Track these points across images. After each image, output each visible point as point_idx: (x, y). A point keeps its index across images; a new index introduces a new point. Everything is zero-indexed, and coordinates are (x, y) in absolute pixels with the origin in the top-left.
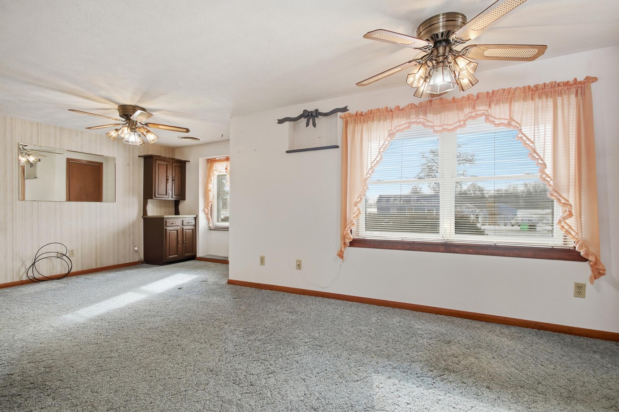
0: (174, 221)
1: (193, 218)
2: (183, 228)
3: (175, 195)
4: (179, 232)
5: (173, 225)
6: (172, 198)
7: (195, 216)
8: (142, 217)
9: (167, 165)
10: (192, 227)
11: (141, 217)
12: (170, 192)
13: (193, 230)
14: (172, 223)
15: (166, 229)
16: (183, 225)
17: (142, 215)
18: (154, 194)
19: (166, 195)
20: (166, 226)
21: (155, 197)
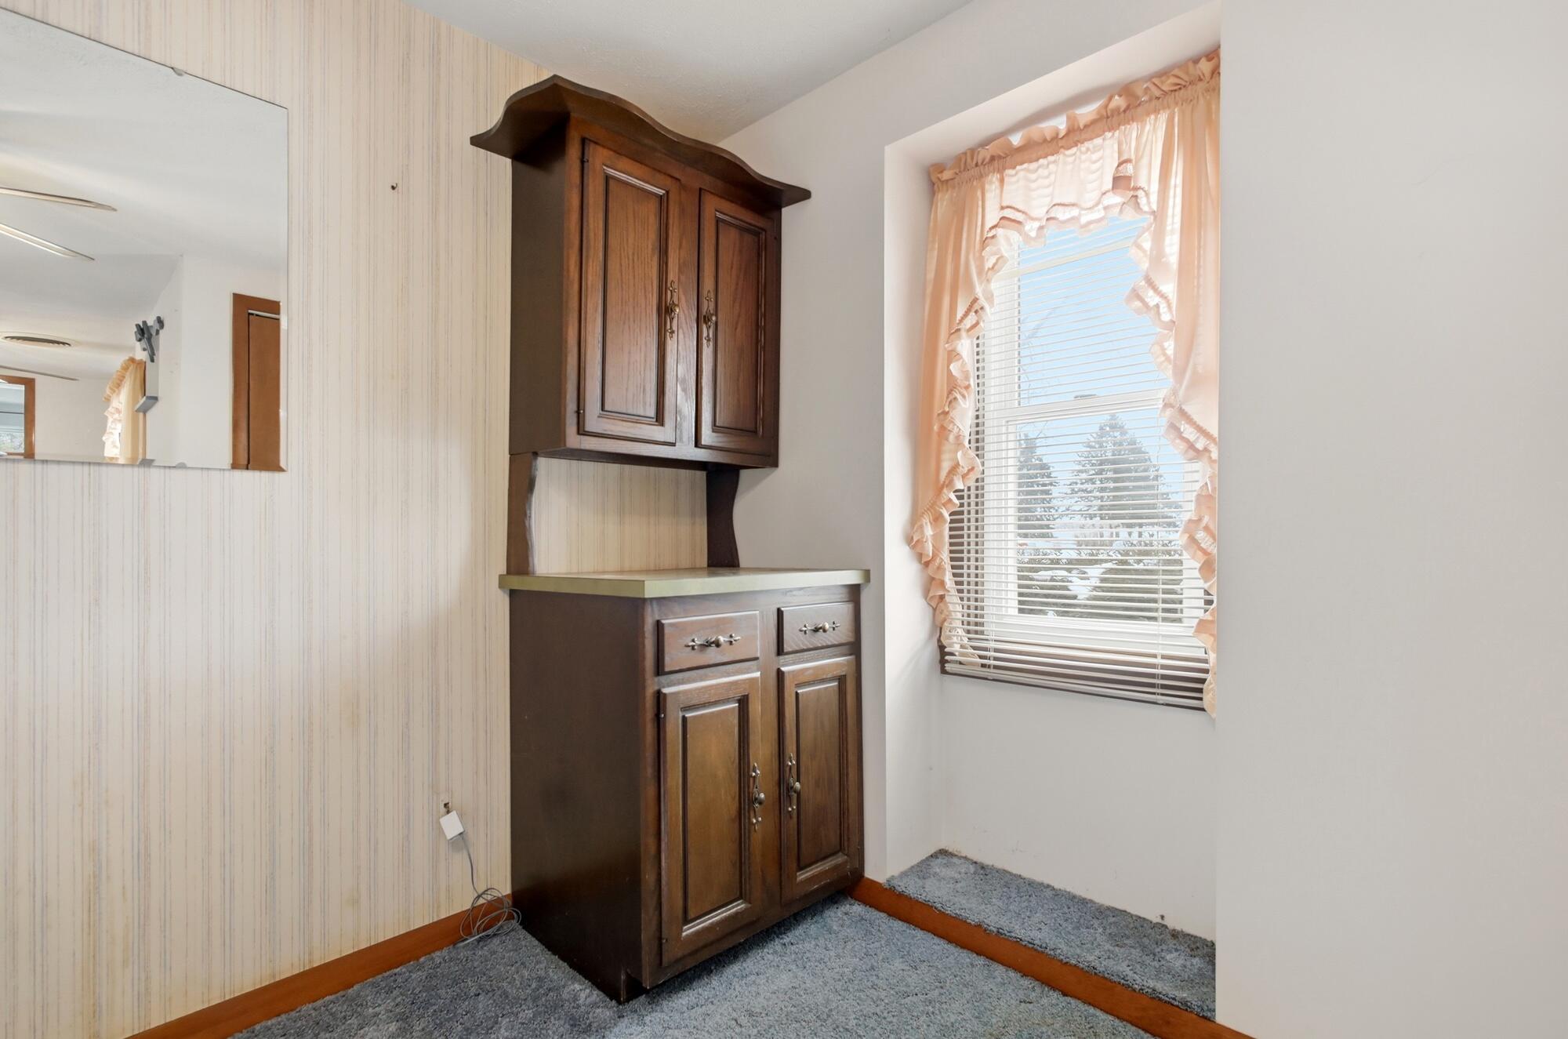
0: (719, 625)
1: (843, 594)
2: (780, 675)
3: (716, 428)
4: (756, 708)
5: (712, 656)
6: (697, 444)
7: (851, 577)
8: (501, 586)
9: (663, 201)
10: (837, 662)
11: (495, 581)
12: (681, 401)
13: (842, 680)
14: (707, 645)
15: (659, 697)
16: (780, 651)
17: (502, 568)
18: (571, 406)
19: (660, 419)
20: (659, 670)
21: (581, 431)
